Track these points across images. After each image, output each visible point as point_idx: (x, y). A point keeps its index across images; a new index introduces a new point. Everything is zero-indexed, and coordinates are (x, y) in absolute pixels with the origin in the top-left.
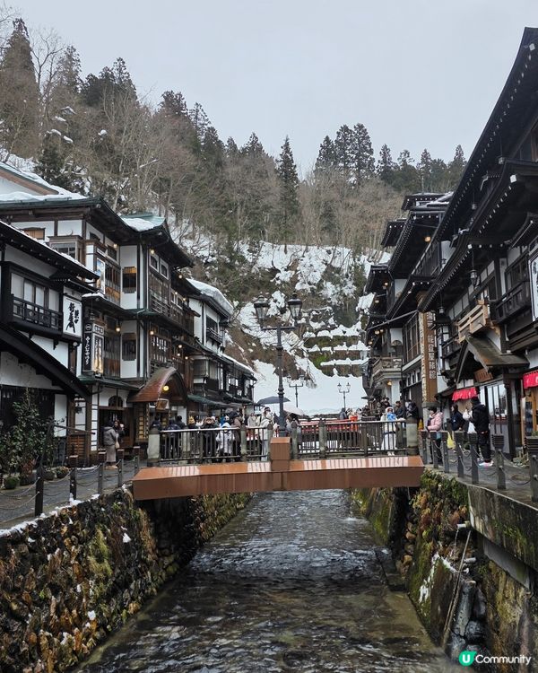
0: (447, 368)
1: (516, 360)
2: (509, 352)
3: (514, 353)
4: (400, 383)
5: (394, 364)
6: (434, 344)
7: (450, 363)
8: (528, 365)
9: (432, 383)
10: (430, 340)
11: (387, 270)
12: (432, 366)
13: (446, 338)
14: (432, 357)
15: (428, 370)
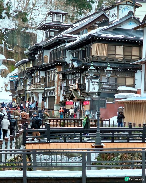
0: (65, 94)
1: (83, 98)
2: (81, 96)
3: (83, 96)
4: (43, 94)
5: (41, 86)
6: (60, 84)
7: (66, 92)
8: (85, 99)
9: (59, 98)
10: (59, 83)
11: (42, 47)
12: (59, 92)
13: (65, 85)
14: (59, 89)
15: (58, 93)
